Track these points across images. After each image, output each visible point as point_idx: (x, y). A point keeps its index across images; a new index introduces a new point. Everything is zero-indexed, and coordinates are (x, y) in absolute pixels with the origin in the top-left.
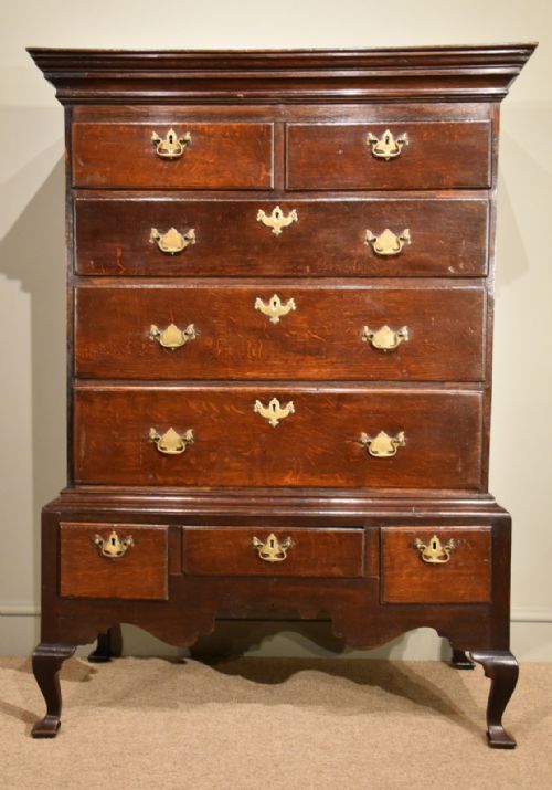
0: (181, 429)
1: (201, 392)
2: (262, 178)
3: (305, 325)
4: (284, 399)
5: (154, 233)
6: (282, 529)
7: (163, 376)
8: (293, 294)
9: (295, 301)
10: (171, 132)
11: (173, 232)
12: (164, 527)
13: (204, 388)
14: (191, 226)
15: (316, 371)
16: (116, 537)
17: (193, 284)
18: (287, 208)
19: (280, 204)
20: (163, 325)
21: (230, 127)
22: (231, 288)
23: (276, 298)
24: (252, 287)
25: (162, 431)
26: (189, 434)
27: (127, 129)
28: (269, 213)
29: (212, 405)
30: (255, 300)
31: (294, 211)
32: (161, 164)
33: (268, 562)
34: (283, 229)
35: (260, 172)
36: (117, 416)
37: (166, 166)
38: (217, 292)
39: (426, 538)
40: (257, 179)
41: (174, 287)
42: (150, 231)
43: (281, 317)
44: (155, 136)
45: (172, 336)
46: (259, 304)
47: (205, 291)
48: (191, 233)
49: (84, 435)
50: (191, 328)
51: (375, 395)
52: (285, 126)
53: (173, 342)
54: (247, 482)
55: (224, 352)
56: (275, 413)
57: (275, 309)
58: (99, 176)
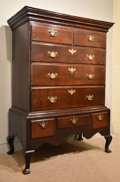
0: (54, 97)
1: (58, 88)
2: (70, 42)
3: (77, 74)
4: (73, 89)
6: (76, 117)
7: (51, 85)
8: (75, 67)
9: (76, 69)
10: (53, 30)
11: (53, 52)
12: (53, 119)
13: (59, 87)
14: (56, 51)
15: (79, 83)
16: (44, 123)
17: (56, 64)
18: (74, 49)
19: (73, 48)
20: (51, 73)
21: (64, 31)
22: (64, 65)
23: (72, 68)
24: (68, 66)
25: (51, 97)
26: (56, 98)
28: (71, 50)
29: (60, 91)
30: (68, 68)
31: (75, 50)
32: (51, 37)
33: (74, 124)
34: (74, 53)
36: (41, 94)
37: (52, 38)
38: (61, 66)
39: (99, 115)
40: (69, 42)
41: (53, 65)
42: (48, 52)
43: (73, 72)
44: (50, 31)
45: (53, 76)
46: (69, 69)
47: (59, 66)
48: (57, 53)
49: (34, 99)
50: (56, 74)
51: (89, 88)
52: (74, 32)
53: (53, 77)
54: (67, 107)
55: (63, 79)
56: (72, 92)
57: (72, 70)
58: (38, 38)
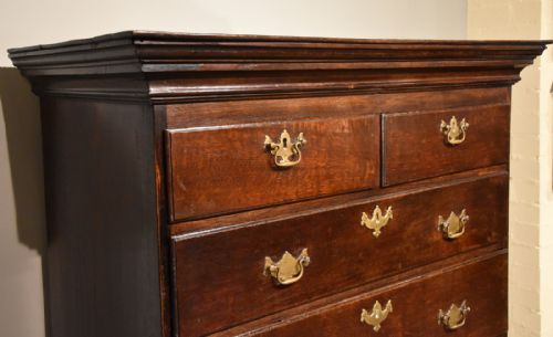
2: (366, 178)
3: (399, 325)
5: (268, 262)
9: (392, 302)
10: (284, 135)
11: (287, 256)
14: (304, 245)
17: (305, 311)
18: (384, 207)
19: (379, 203)
23: (377, 304)
24: (358, 299)
27: (237, 134)
28: (370, 215)
30: (361, 312)
31: (389, 209)
34: (382, 229)
35: (365, 170)
37: (279, 178)
38: (329, 314)
40: (363, 180)
41: (288, 322)
42: (264, 261)
43: (382, 324)
44: (268, 140)
46: (364, 315)
48: (304, 254)
52: (381, 117)
57: (377, 317)
